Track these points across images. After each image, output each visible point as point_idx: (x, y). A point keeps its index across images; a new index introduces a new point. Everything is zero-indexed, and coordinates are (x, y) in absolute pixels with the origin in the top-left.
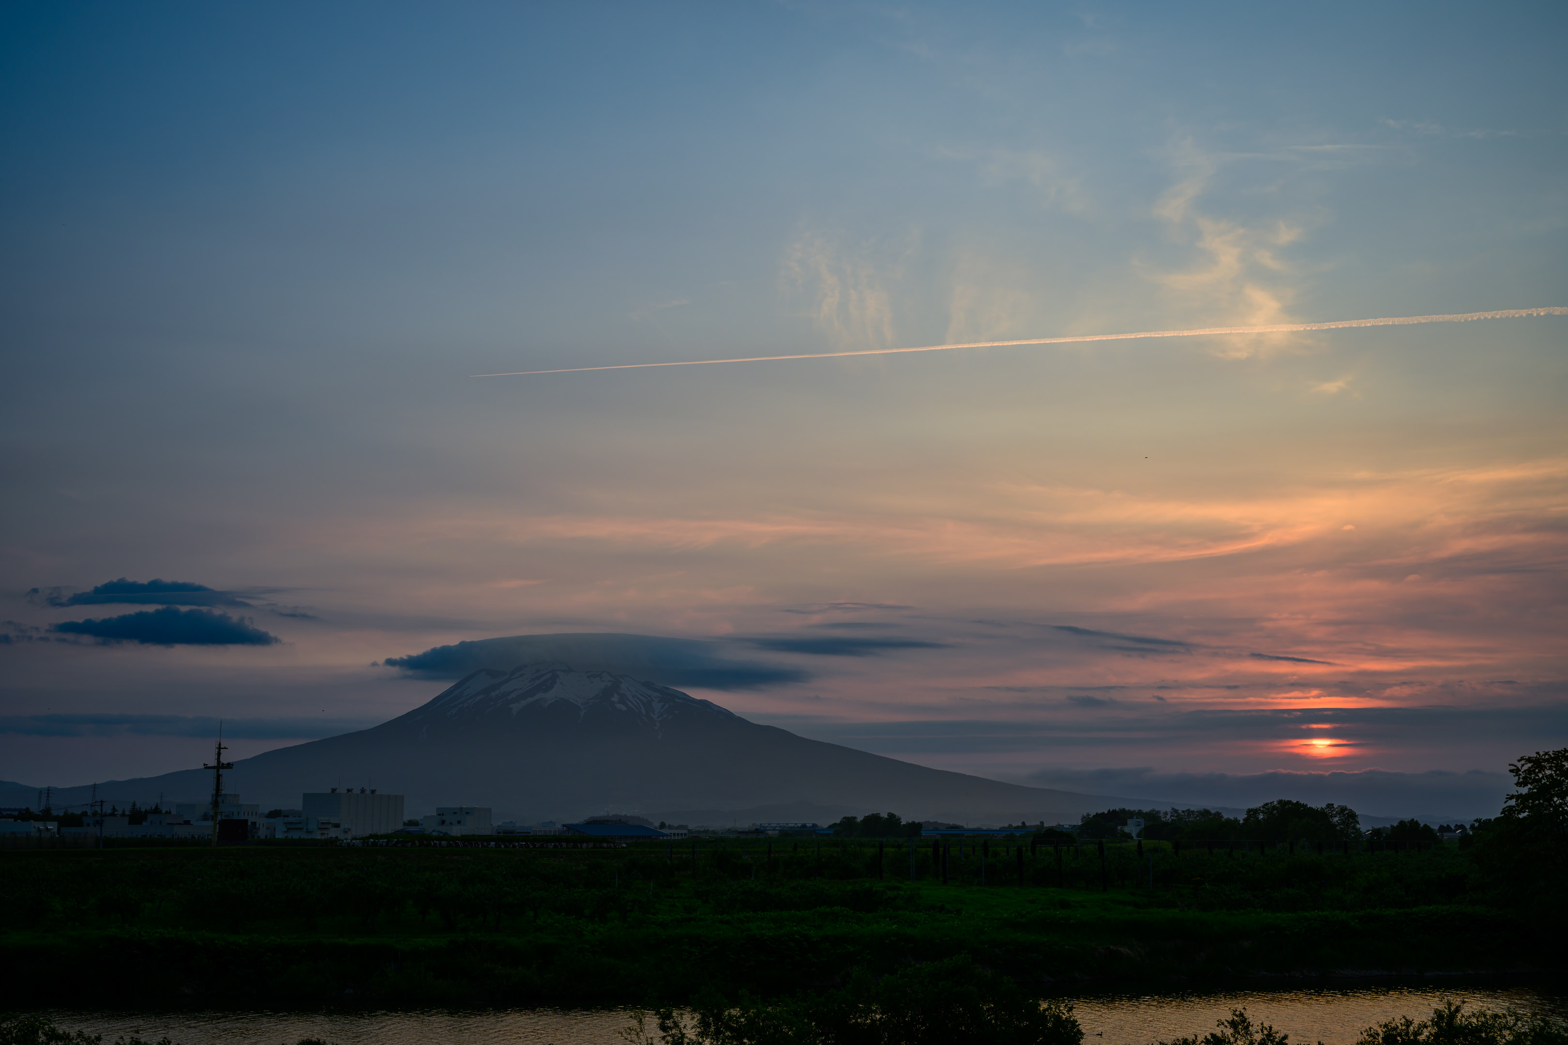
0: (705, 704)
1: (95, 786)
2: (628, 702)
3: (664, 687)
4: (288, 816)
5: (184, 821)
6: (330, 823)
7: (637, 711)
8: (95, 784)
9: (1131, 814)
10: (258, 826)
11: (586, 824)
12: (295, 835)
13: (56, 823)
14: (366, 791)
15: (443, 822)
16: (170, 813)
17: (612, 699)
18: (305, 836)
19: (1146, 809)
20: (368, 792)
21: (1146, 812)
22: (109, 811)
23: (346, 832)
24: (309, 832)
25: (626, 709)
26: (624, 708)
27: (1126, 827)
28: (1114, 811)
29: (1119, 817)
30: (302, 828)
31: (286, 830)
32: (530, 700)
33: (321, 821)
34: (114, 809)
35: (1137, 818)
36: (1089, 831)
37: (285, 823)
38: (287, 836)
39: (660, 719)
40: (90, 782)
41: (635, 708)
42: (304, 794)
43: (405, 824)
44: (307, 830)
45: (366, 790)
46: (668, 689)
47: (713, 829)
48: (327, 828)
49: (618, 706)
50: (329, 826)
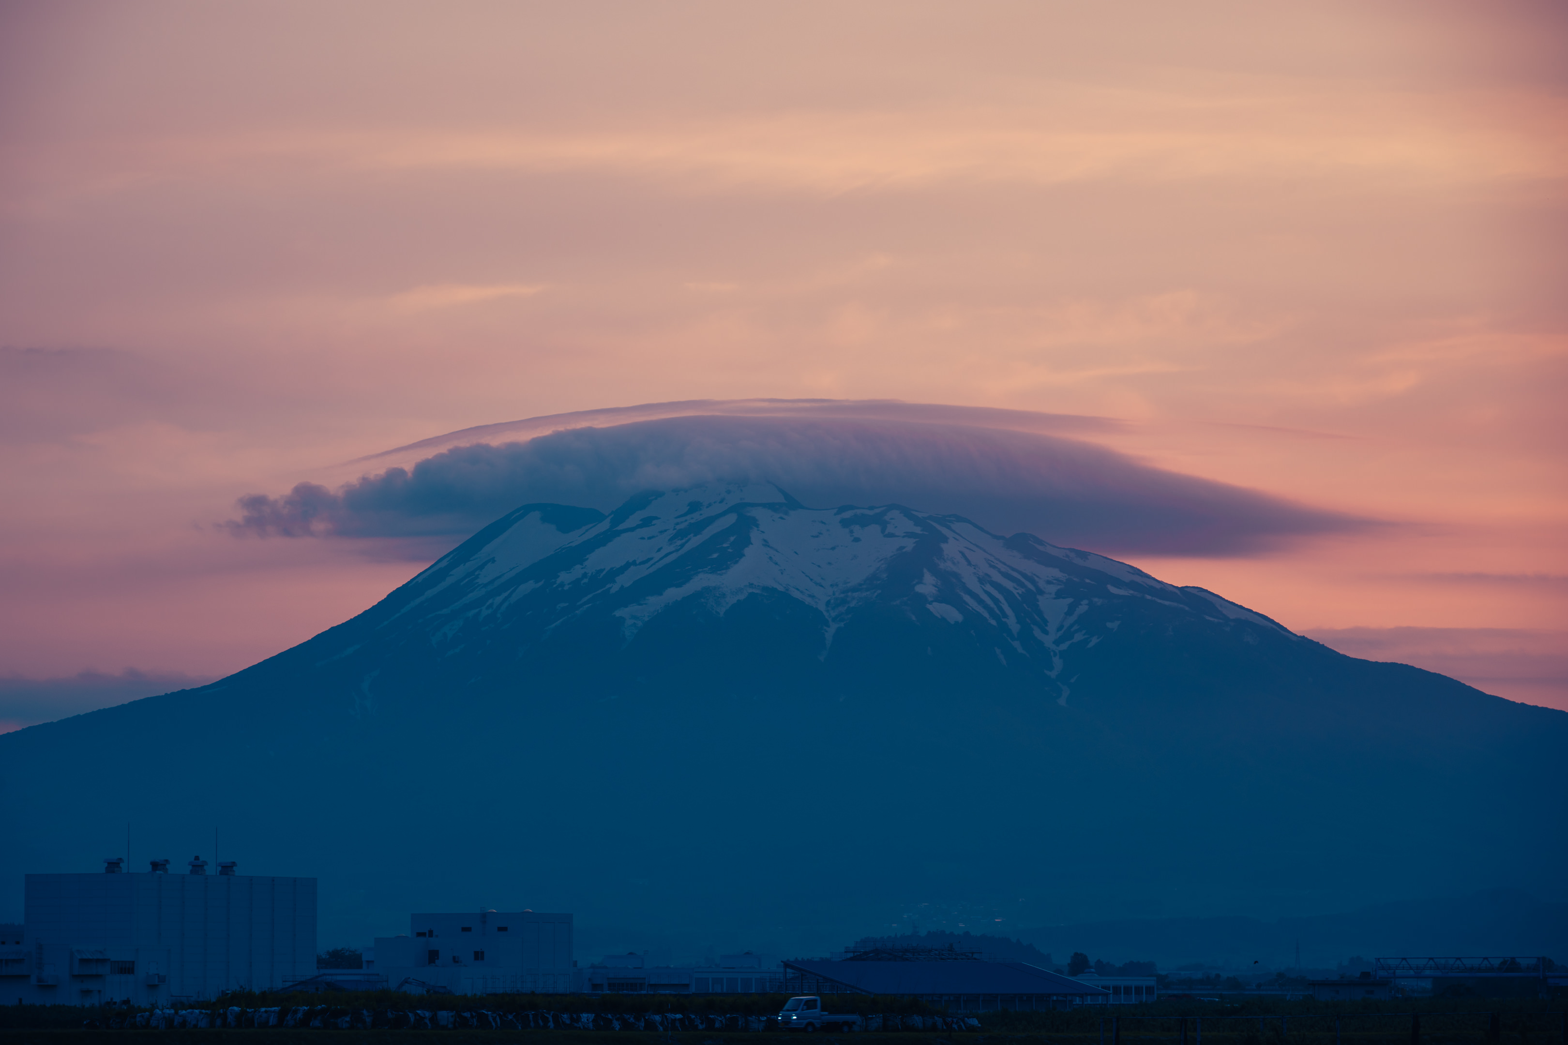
2: (967, 598)
3: (1072, 550)
6: (105, 960)
7: (993, 622)
11: (851, 959)
14: (206, 867)
15: (433, 956)
17: (919, 589)
18: (34, 998)
20: (211, 870)
23: (152, 987)
24: (45, 987)
25: (959, 617)
26: (954, 615)
30: (26, 976)
32: (673, 594)
33: (79, 956)
39: (1064, 646)
41: (986, 615)
42: (27, 876)
43: (322, 963)
44: (39, 979)
45: (205, 863)
48: (98, 976)
49: (939, 609)
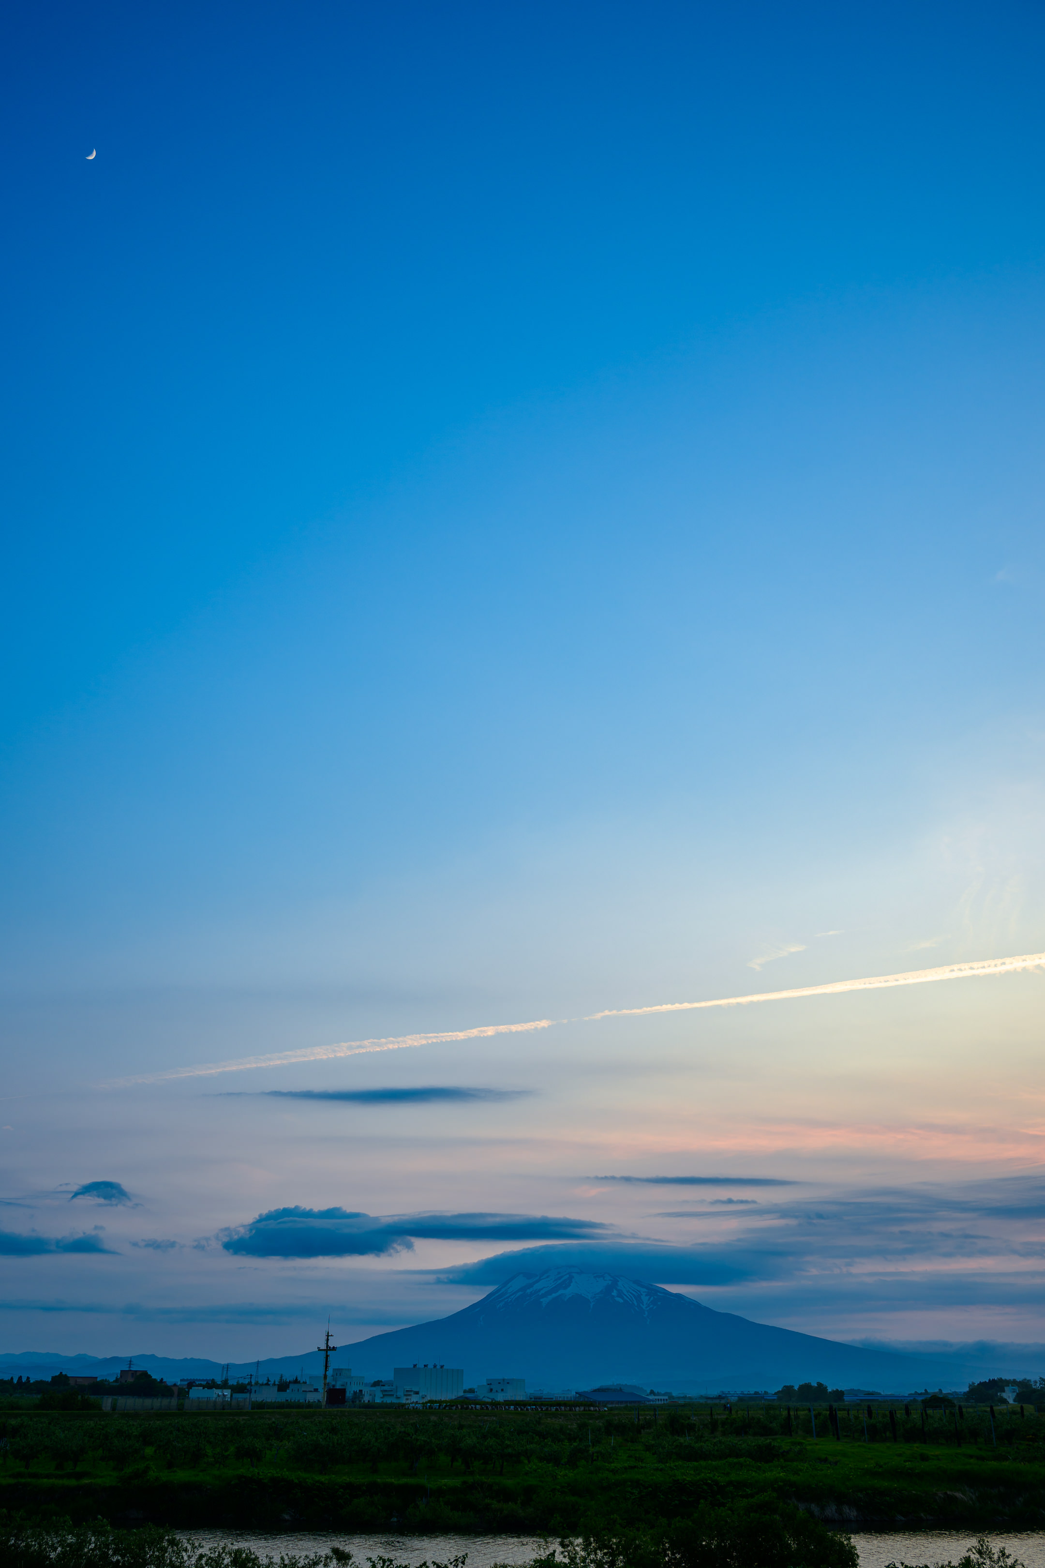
0: (679, 1296)
1: (258, 1362)
2: (625, 1297)
3: (649, 1284)
4: (384, 1385)
5: (315, 1389)
6: (412, 1391)
7: (631, 1302)
8: (258, 1361)
9: (1007, 1383)
10: (363, 1393)
11: (593, 1391)
12: (388, 1400)
13: (230, 1390)
15: (491, 1390)
16: (306, 1383)
17: (613, 1294)
18: (395, 1401)
19: (1019, 1378)
20: (438, 1367)
21: (1020, 1381)
22: (265, 1382)
23: (423, 1398)
24: (398, 1398)
26: (621, 1301)
27: (1004, 1393)
28: (994, 1380)
29: (997, 1385)
30: (393, 1395)
31: (382, 1396)
32: (554, 1295)
33: (406, 1390)
34: (268, 1380)
35: (1012, 1386)
36: (974, 1397)
37: (381, 1391)
38: (383, 1401)
39: (648, 1309)
40: (254, 1360)
41: (629, 1300)
42: (395, 1369)
43: (465, 1391)
44: (396, 1396)
45: (437, 1365)
46: (651, 1285)
47: (689, 1396)
48: (410, 1395)
49: (617, 1299)
50: (412, 1393)
